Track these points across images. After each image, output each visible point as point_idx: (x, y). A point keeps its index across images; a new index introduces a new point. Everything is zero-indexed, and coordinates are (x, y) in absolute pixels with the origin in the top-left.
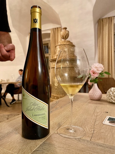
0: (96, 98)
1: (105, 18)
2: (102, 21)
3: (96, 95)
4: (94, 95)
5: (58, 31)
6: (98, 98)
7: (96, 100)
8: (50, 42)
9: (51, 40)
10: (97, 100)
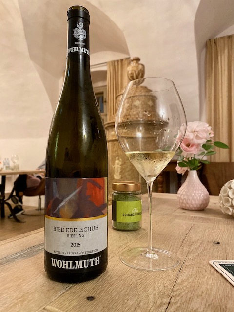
0: (195, 206)
1: (221, 38)
2: (215, 43)
3: (195, 198)
4: (191, 198)
5: (122, 65)
6: (199, 206)
7: (193, 209)
8: (106, 88)
9: (107, 84)
10: (197, 209)
